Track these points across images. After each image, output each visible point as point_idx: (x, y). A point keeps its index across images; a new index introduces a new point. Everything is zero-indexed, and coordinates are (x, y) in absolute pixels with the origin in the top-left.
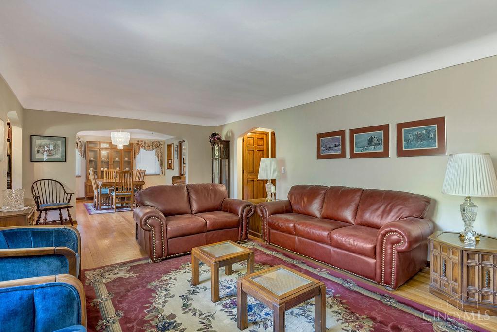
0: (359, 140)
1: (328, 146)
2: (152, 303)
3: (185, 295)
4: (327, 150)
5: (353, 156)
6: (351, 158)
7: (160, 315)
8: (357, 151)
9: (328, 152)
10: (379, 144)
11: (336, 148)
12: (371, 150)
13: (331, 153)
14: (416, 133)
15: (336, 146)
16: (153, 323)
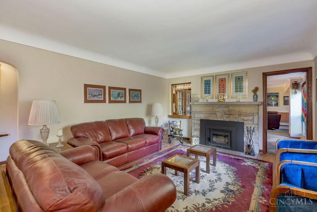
0: (113, 93)
1: (93, 94)
2: (222, 205)
3: (201, 194)
4: (93, 97)
5: (110, 102)
6: (109, 103)
7: (226, 196)
8: (112, 99)
9: (94, 98)
10: (122, 97)
11: (100, 96)
12: (119, 99)
13: (96, 99)
14: (134, 94)
15: (99, 95)
16: (234, 196)
